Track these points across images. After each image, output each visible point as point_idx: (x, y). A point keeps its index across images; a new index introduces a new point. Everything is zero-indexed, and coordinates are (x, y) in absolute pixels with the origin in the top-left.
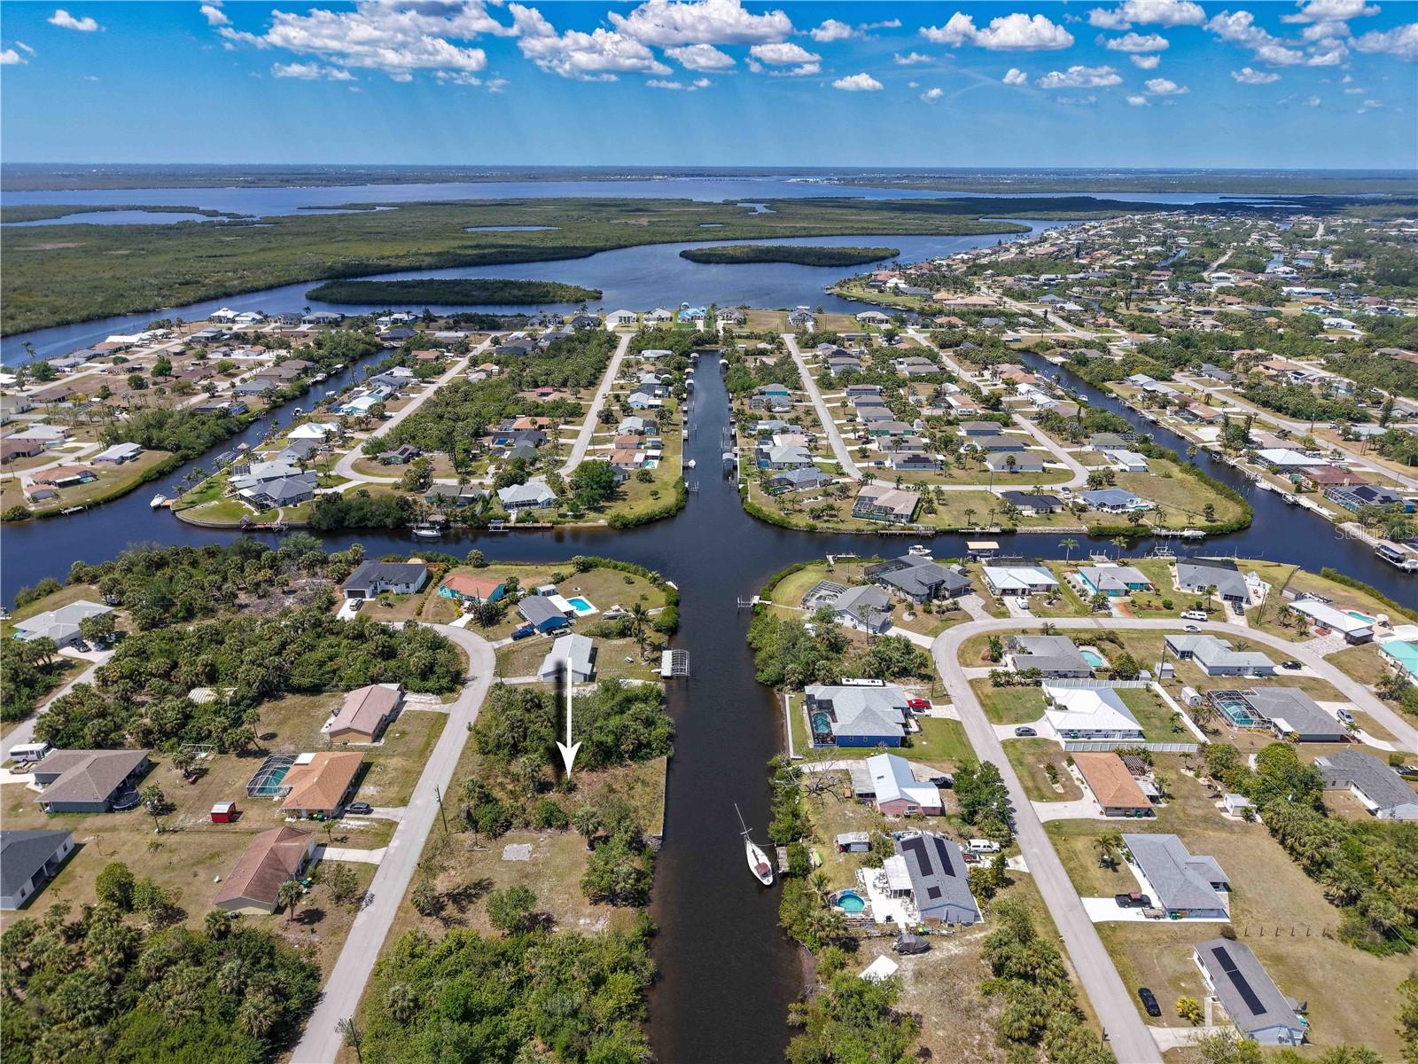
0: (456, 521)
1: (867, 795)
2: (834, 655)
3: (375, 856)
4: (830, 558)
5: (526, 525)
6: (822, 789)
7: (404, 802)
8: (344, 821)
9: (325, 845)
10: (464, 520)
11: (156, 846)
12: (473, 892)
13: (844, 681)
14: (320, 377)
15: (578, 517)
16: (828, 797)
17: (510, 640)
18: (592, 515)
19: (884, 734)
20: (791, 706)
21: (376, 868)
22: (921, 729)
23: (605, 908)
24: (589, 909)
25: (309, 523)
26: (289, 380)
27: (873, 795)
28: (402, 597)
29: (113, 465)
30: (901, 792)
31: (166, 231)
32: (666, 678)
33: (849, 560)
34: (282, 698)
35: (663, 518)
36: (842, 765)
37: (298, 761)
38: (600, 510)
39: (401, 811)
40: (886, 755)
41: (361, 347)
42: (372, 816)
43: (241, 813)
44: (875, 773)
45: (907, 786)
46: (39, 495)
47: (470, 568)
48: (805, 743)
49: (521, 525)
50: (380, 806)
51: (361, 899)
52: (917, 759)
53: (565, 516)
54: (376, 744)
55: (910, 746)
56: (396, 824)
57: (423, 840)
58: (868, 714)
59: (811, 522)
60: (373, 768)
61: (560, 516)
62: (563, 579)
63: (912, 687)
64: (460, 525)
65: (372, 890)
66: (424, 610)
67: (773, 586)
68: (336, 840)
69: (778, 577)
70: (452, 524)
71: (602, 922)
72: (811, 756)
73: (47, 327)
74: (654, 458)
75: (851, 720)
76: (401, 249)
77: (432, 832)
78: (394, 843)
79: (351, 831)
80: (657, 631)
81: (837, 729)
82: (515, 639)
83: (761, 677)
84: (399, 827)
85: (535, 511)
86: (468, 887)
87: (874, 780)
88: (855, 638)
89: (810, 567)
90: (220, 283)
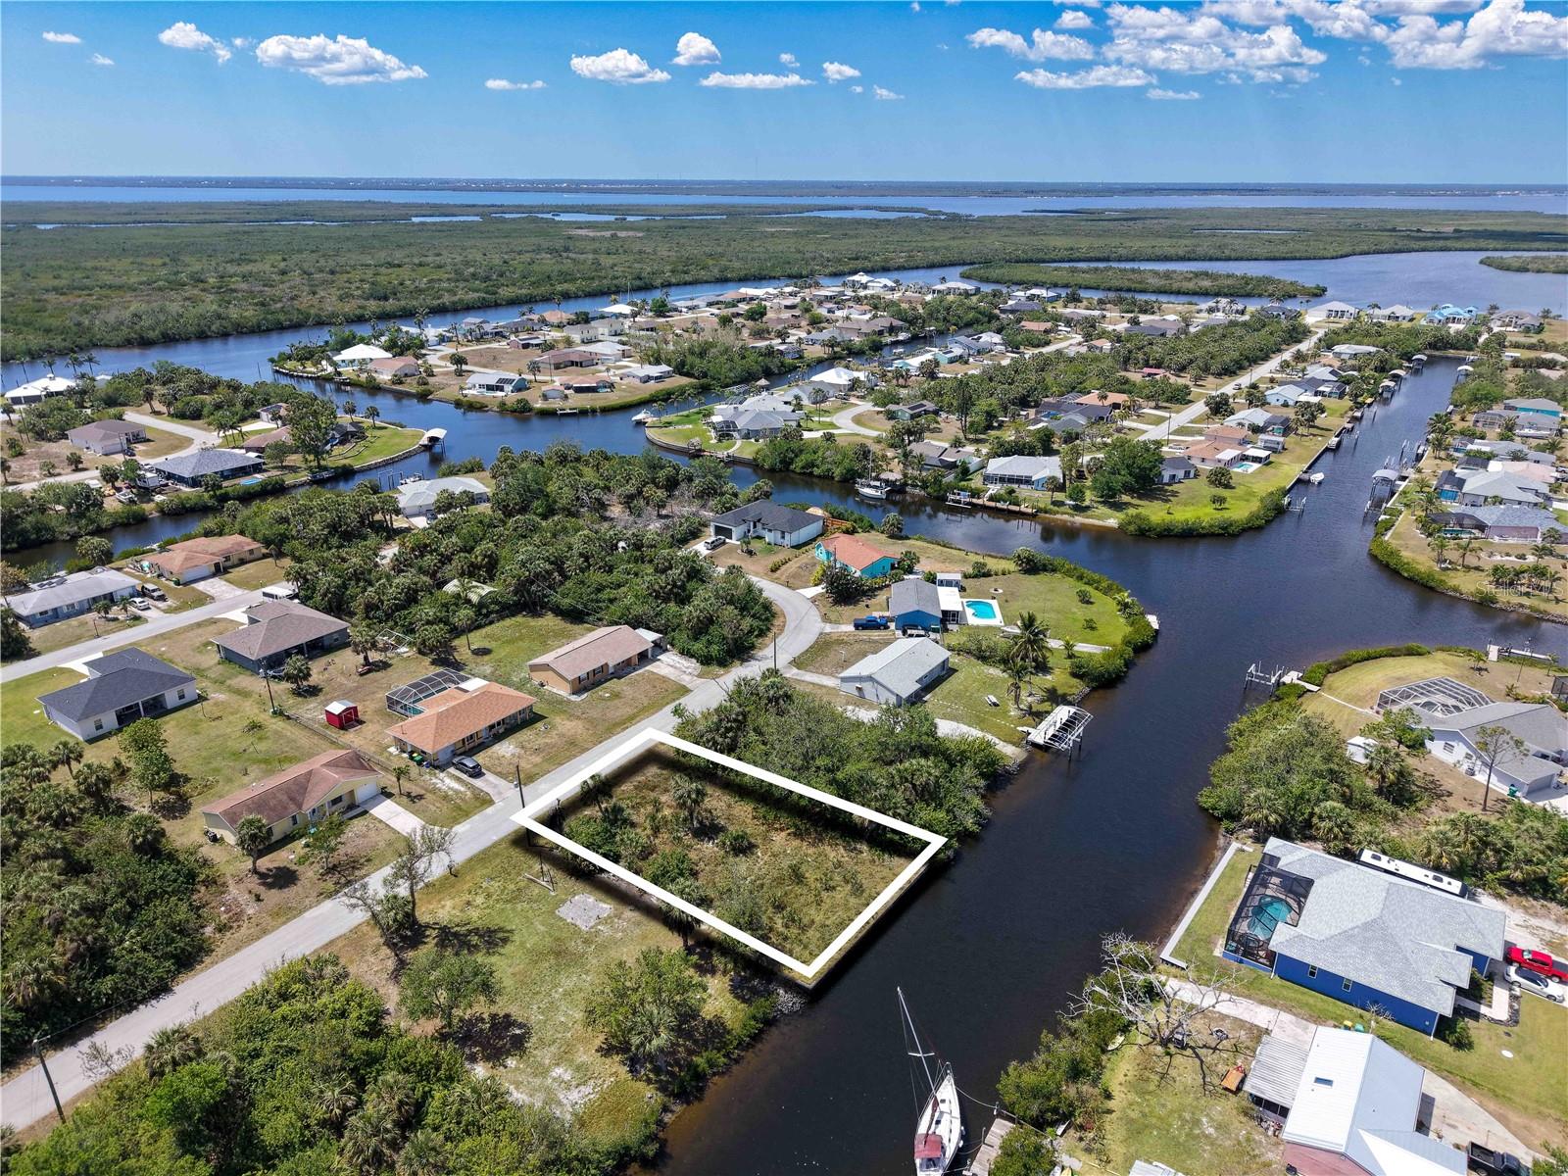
0: (914, 486)
1: (1271, 1106)
2: (1389, 807)
4: (1493, 651)
5: (999, 505)
6: (1182, 1046)
7: (527, 780)
8: (442, 775)
9: (389, 795)
10: (924, 487)
11: (255, 726)
12: (475, 940)
13: (1367, 856)
14: (902, 336)
15: (1079, 509)
16: (1184, 1069)
17: (851, 628)
18: (1103, 510)
19: (1396, 992)
20: (1231, 866)
22: (1515, 1018)
23: (615, 1069)
24: (586, 1055)
25: (755, 460)
26: (866, 334)
27: (1284, 1112)
28: (771, 548)
29: (637, 382)
30: (1352, 1136)
31: (876, 224)
32: (1035, 745)
33: (1532, 662)
34: (540, 616)
35: (1213, 535)
36: (1261, 1015)
37: (463, 685)
38: (1118, 507)
39: (511, 790)
40: (1368, 1037)
41: (971, 315)
42: (478, 783)
43: (361, 722)
44: (1315, 1067)
45: (1379, 1132)
46: (550, 394)
47: (883, 537)
48: (1209, 943)
49: (992, 504)
50: (497, 774)
51: (349, 883)
52: (1467, 1083)
53: (1061, 504)
54: (574, 698)
55: (1463, 1044)
56: (491, 804)
58: (1374, 933)
59: (1491, 589)
60: (540, 725)
61: (1054, 503)
62: (987, 575)
63: (1548, 924)
64: (917, 491)
66: (783, 568)
67: (1342, 665)
68: (409, 795)
69: (1362, 653)
70: (908, 489)
71: (585, 1090)
72: (1206, 973)
73: (707, 282)
74: (1256, 459)
75: (1328, 932)
76: (1098, 243)
78: (461, 828)
79: (434, 790)
80: (1074, 675)
81: (1283, 939)
82: (857, 626)
83: (1206, 799)
84: (490, 810)
85: (1023, 491)
86: (476, 931)
87: (1308, 1078)
88: (1459, 790)
89: (1440, 655)
90: (886, 260)
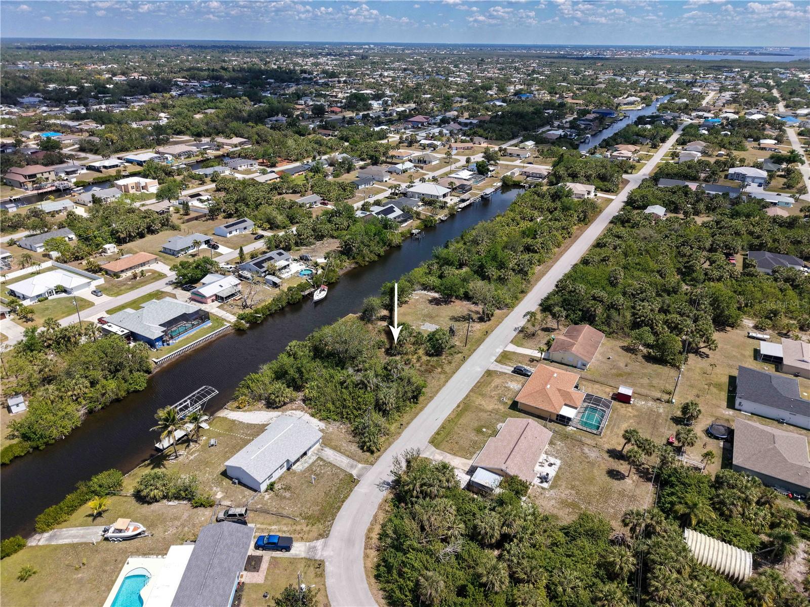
3: (512, 348)
7: (489, 373)
21: (512, 342)
39: (492, 368)
50: (506, 374)
56: (496, 361)
57: (481, 347)
65: (515, 333)
77: (475, 350)
78: (499, 350)
84: (495, 358)
